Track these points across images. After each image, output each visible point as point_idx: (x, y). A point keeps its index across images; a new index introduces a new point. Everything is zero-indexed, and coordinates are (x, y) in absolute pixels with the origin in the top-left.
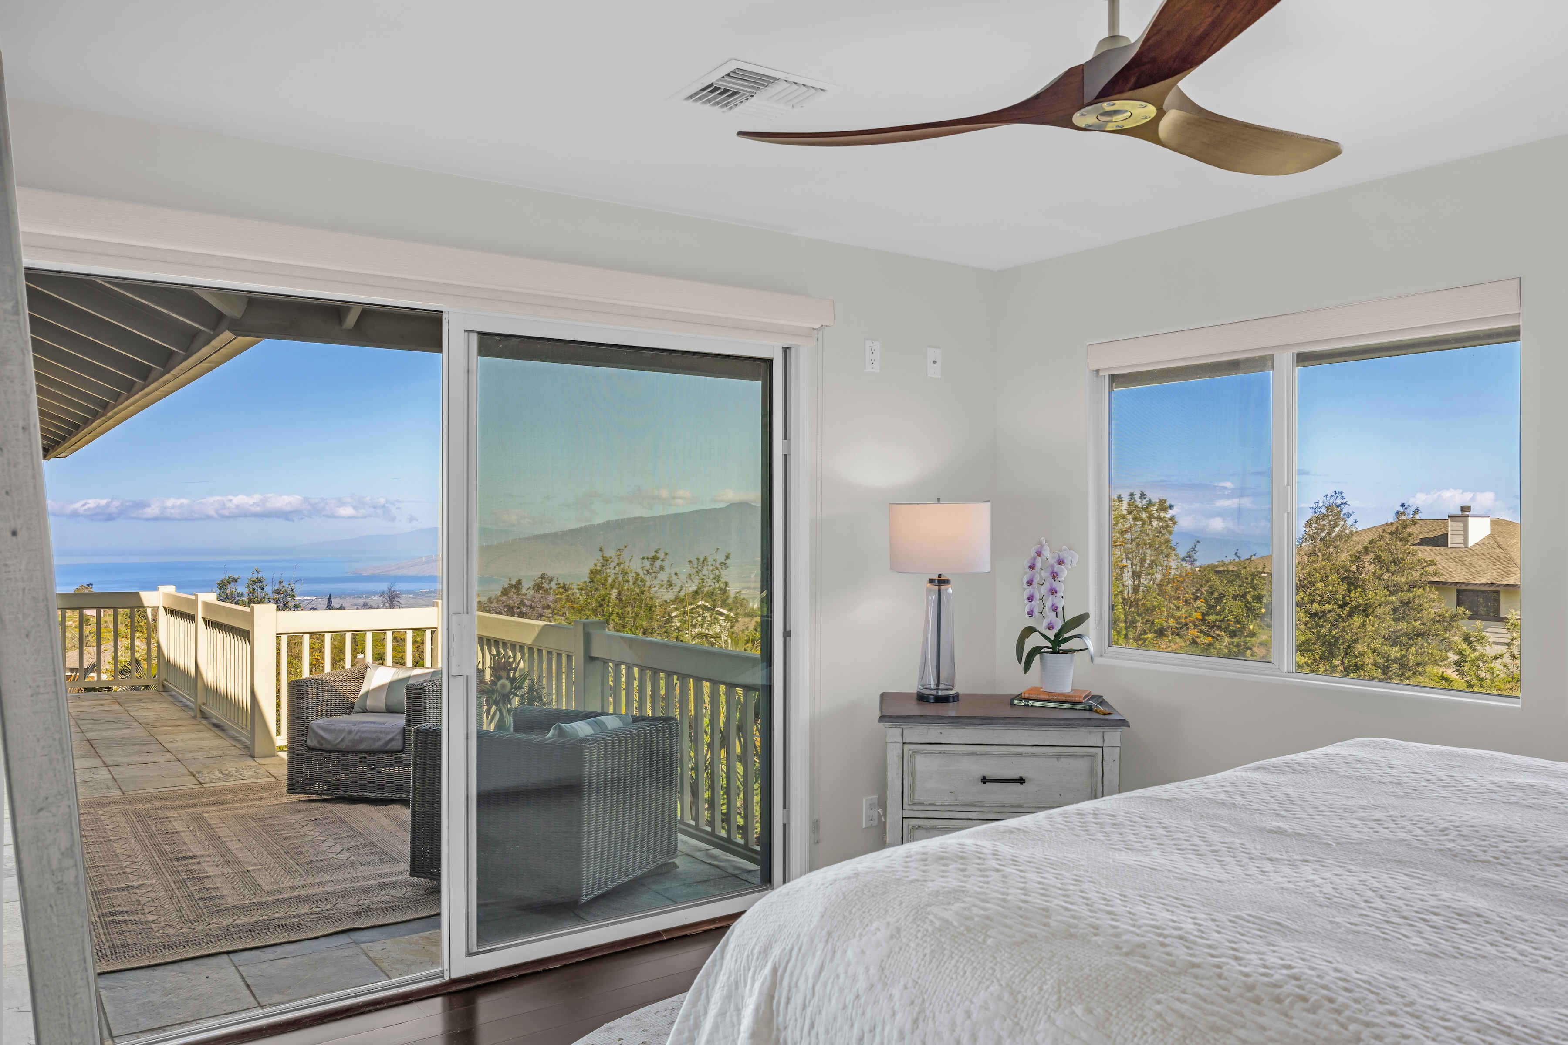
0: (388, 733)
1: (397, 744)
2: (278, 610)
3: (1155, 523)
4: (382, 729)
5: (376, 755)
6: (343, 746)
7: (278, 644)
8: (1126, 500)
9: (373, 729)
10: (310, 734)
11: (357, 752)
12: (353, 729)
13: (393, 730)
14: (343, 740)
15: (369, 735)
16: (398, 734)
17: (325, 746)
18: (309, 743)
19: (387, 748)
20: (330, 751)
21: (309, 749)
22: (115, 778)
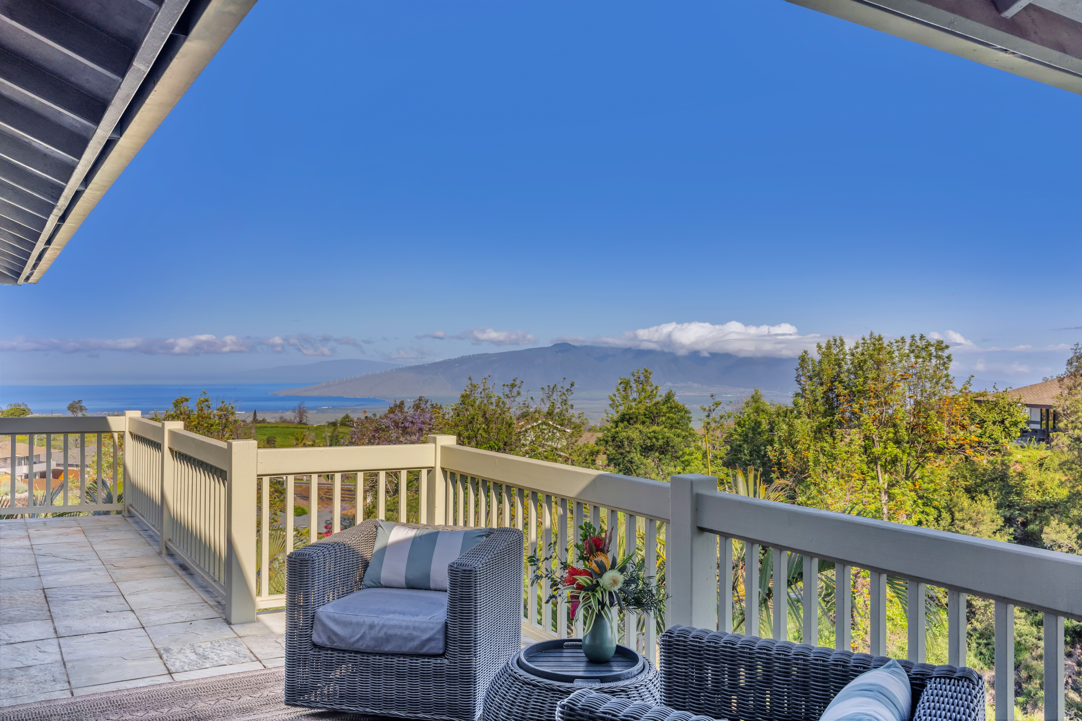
0: (424, 631)
1: (438, 647)
2: (259, 448)
3: (934, 361)
4: (417, 624)
5: (408, 660)
6: (361, 646)
7: (259, 489)
8: (908, 341)
9: (404, 624)
10: (317, 627)
11: (381, 654)
12: (376, 623)
13: (431, 625)
14: (362, 637)
15: (398, 632)
16: (438, 632)
17: (337, 645)
18: (315, 638)
19: (424, 651)
20: (344, 651)
21: (315, 645)
22: (65, 660)
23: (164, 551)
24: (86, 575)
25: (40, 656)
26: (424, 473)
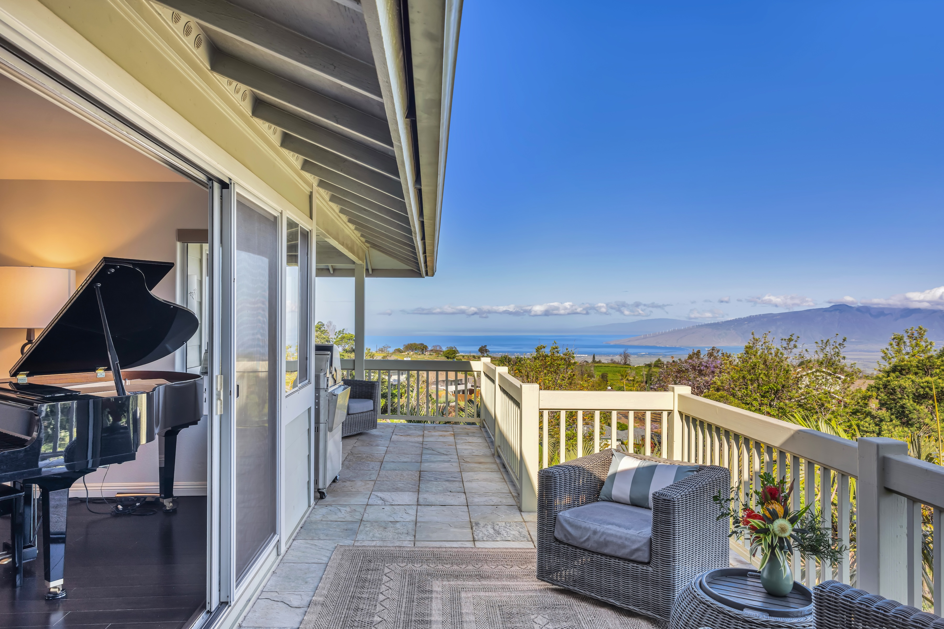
0: (634, 542)
1: (644, 556)
2: (540, 389)
4: (628, 536)
5: (622, 563)
6: (589, 545)
7: (541, 419)
9: (619, 534)
10: (557, 526)
11: (602, 554)
12: (598, 530)
13: (639, 538)
14: (588, 539)
15: (614, 540)
16: (644, 544)
17: (571, 542)
18: (556, 534)
19: (633, 557)
20: (576, 547)
21: (556, 540)
22: (417, 521)
23: (496, 454)
24: (446, 465)
25: (405, 516)
26: (665, 414)
